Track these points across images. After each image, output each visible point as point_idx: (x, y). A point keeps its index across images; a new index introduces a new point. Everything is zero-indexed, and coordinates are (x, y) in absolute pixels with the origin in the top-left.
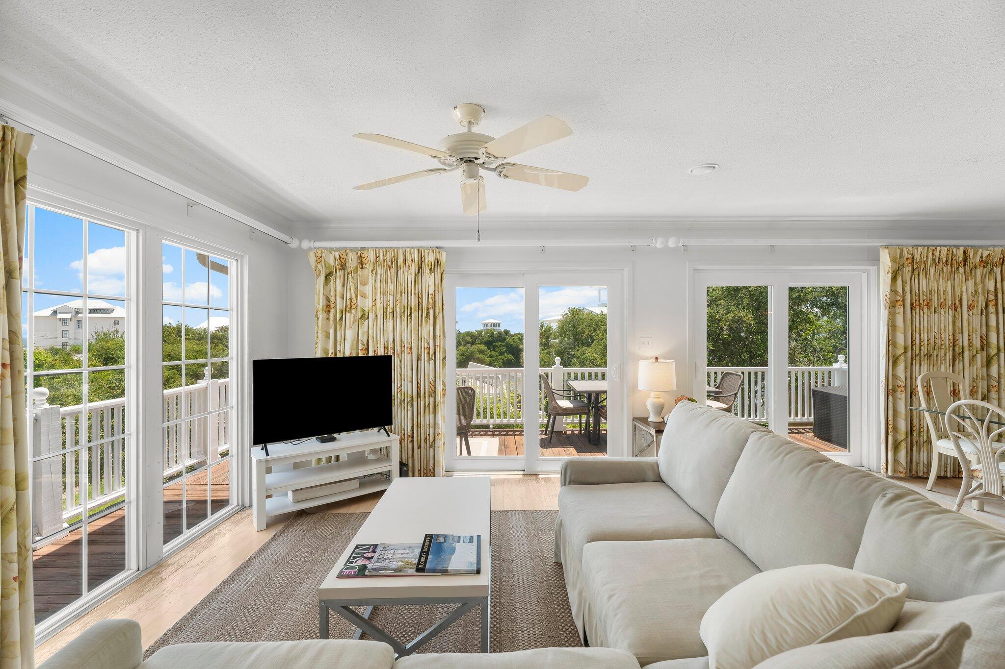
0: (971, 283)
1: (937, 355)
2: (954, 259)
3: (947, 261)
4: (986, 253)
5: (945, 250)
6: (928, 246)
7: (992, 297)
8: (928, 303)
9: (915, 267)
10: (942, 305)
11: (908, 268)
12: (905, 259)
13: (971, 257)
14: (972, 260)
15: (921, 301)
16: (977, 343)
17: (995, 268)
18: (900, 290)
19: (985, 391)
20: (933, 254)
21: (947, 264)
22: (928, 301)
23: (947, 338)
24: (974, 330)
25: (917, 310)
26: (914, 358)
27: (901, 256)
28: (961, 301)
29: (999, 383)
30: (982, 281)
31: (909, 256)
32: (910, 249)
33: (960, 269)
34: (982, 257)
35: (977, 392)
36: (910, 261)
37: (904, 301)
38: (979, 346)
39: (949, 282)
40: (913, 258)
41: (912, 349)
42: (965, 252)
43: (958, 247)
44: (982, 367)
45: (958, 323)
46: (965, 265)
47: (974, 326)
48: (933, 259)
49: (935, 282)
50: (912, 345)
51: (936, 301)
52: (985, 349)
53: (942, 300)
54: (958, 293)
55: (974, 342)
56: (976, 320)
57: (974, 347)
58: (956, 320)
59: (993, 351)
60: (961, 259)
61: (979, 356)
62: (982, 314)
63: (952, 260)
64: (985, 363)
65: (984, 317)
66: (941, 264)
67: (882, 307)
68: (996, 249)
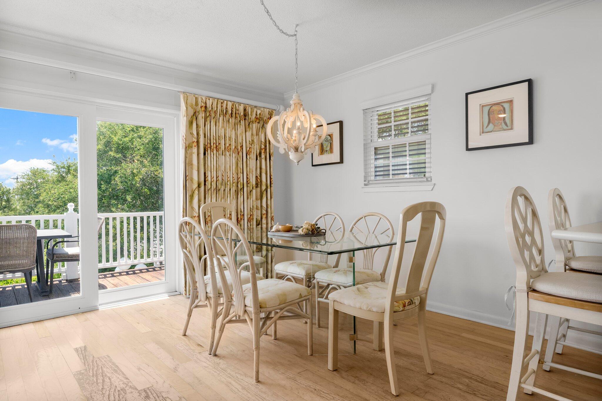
0: (249, 134)
1: (224, 190)
2: (237, 113)
3: (232, 114)
4: (259, 112)
5: (230, 105)
6: (218, 99)
7: (263, 147)
8: (217, 146)
9: (208, 114)
10: (227, 149)
11: (201, 115)
12: (200, 107)
13: (250, 113)
14: (250, 116)
15: (212, 144)
16: (253, 181)
17: (265, 125)
18: (195, 133)
19: (259, 218)
20: (222, 106)
21: (232, 116)
22: (217, 144)
23: (231, 175)
24: (251, 171)
25: (209, 151)
26: (207, 193)
27: (197, 104)
28: (242, 146)
29: (267, 211)
30: (257, 134)
31: (203, 104)
32: (204, 98)
33: (242, 121)
34: (256, 115)
35: (253, 219)
36: (203, 109)
37: (198, 142)
38: (254, 183)
39: (233, 130)
40: (206, 107)
41: (205, 184)
42: (245, 110)
43: (240, 104)
44: (257, 199)
45: (240, 165)
46: (245, 119)
47: (251, 168)
48: (222, 110)
49: (223, 130)
50: (205, 181)
51: (223, 146)
52: (259, 186)
53: (228, 145)
54: (240, 140)
55: (251, 181)
56: (252, 163)
57: (251, 184)
58: (239, 162)
59: (264, 188)
60: (242, 114)
61: (254, 191)
62: (257, 159)
63: (236, 113)
64: (259, 197)
65: (258, 161)
66: (228, 116)
67: (181, 147)
68: (265, 109)
